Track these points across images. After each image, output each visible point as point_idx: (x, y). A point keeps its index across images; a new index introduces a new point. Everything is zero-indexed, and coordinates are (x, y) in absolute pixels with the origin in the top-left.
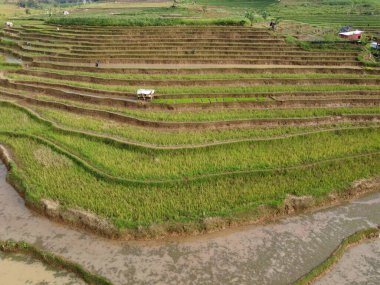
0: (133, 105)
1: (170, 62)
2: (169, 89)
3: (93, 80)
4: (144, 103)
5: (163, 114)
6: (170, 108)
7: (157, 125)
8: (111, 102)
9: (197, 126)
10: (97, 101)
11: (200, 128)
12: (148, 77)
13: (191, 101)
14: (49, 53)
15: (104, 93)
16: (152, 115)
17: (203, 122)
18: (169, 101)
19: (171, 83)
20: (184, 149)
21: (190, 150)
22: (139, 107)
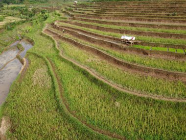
0: (117, 46)
1: (154, 20)
2: (148, 39)
3: (98, 28)
4: (125, 46)
5: (138, 58)
6: (145, 53)
7: (129, 66)
8: (102, 43)
9: (168, 74)
10: (94, 41)
11: (171, 77)
12: (134, 29)
13: (165, 49)
14: (83, 13)
15: (100, 36)
16: (128, 57)
17: (175, 71)
18: (146, 48)
19: (151, 34)
20: (148, 99)
21: (155, 101)
22: (120, 48)
